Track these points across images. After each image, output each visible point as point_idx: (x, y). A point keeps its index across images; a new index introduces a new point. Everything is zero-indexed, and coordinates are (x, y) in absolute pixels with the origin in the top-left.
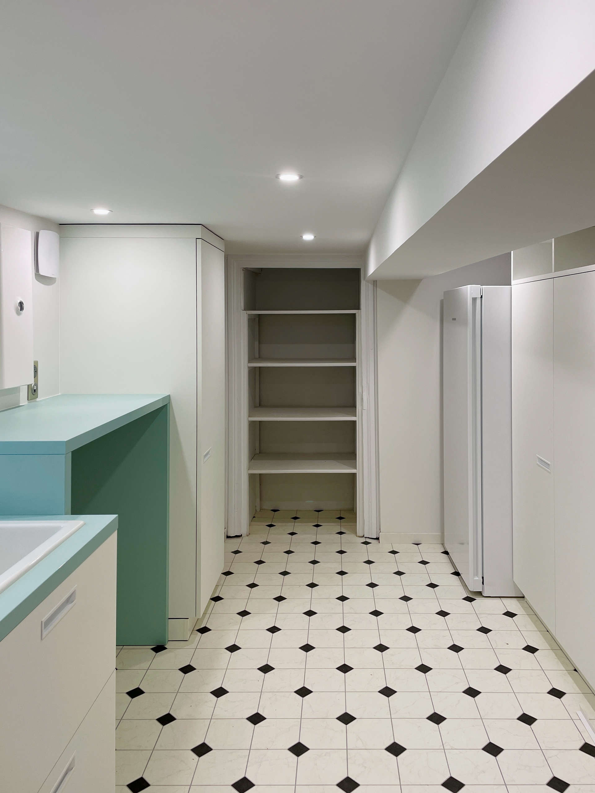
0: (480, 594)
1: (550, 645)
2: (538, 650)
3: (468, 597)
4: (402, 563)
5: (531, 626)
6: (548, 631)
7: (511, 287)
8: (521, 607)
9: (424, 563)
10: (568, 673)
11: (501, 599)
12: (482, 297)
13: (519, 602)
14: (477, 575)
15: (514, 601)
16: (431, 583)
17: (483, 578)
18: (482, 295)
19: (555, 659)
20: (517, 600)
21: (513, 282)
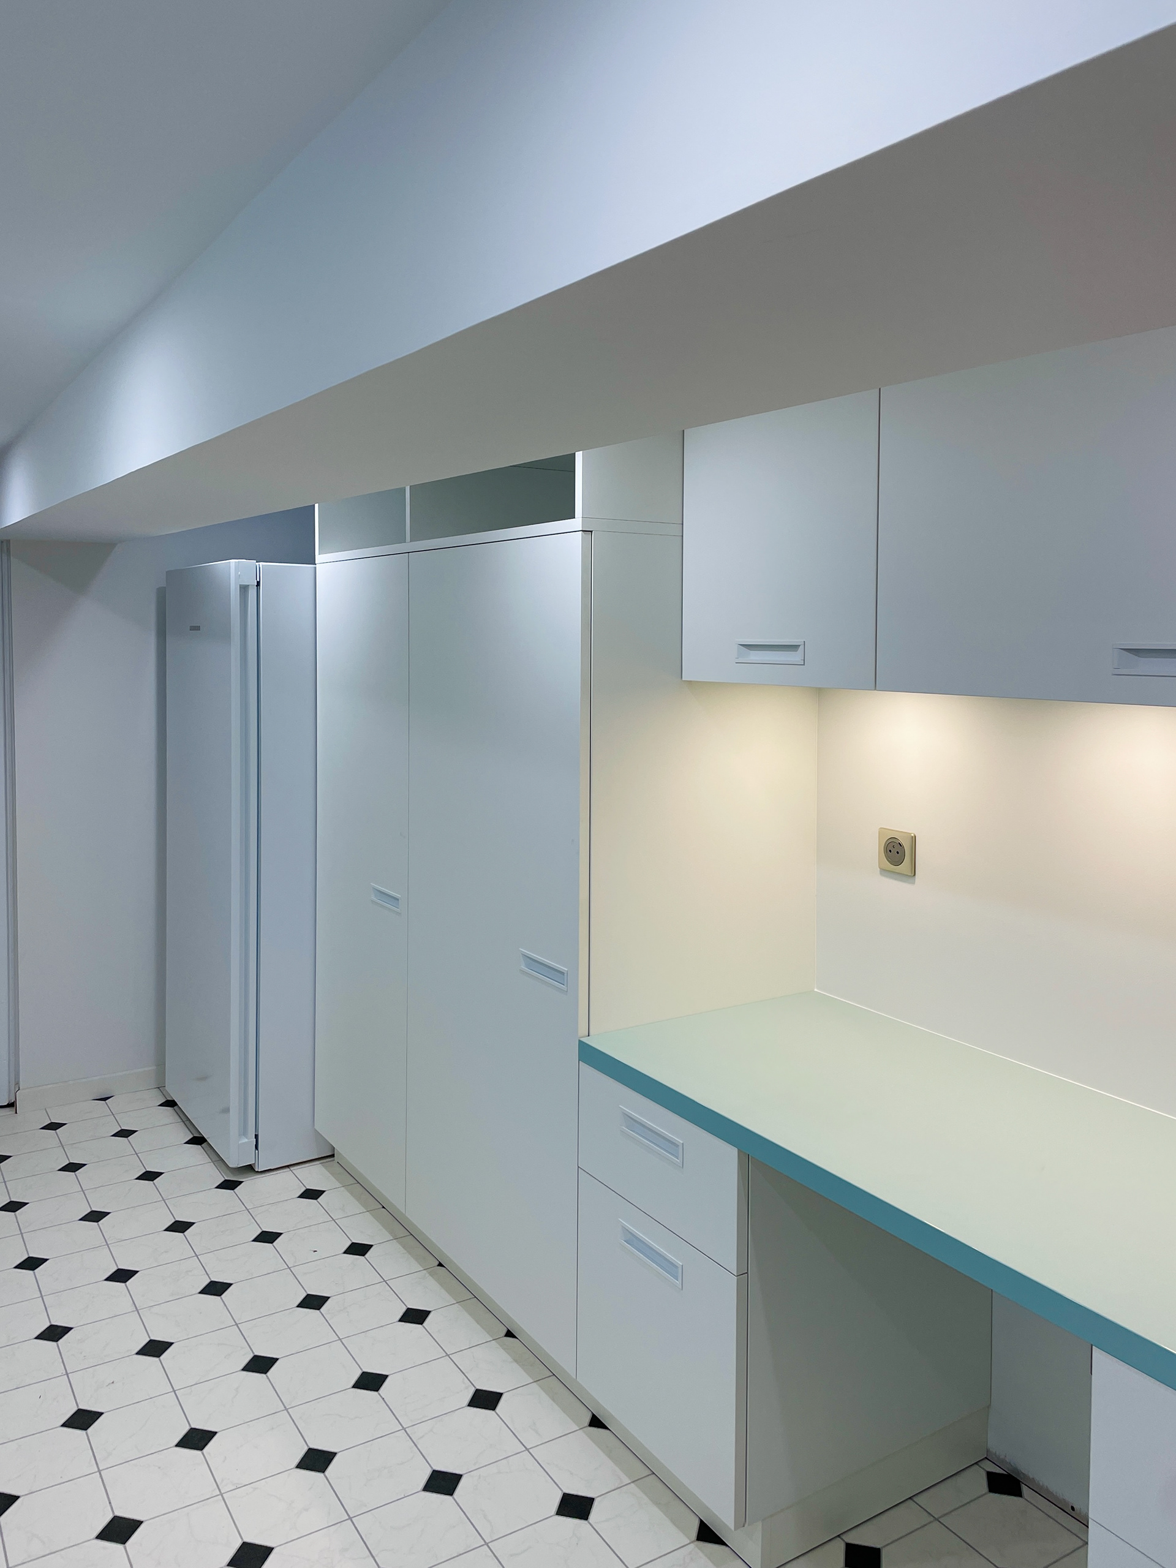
0: (250, 1169)
1: (391, 1233)
2: (371, 1246)
3: (226, 1180)
4: (74, 1145)
5: (354, 1206)
6: (383, 1207)
7: (315, 568)
8: (330, 1175)
9: (124, 1133)
10: (429, 1273)
11: (292, 1169)
12: (258, 583)
13: (326, 1168)
14: (244, 1133)
15: (317, 1167)
16: (147, 1172)
17: (256, 1136)
18: (258, 580)
19: (403, 1253)
20: (320, 1163)
21: (319, 558)
